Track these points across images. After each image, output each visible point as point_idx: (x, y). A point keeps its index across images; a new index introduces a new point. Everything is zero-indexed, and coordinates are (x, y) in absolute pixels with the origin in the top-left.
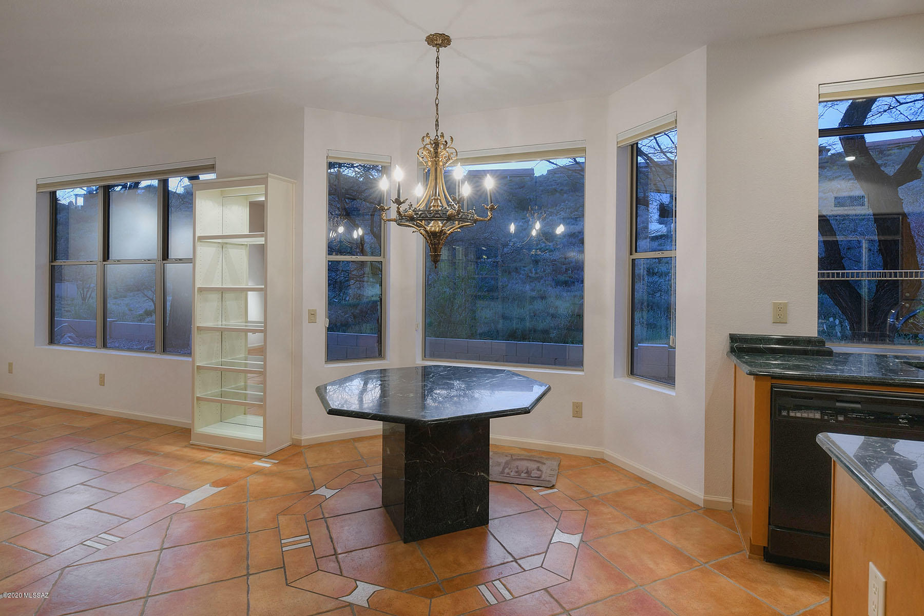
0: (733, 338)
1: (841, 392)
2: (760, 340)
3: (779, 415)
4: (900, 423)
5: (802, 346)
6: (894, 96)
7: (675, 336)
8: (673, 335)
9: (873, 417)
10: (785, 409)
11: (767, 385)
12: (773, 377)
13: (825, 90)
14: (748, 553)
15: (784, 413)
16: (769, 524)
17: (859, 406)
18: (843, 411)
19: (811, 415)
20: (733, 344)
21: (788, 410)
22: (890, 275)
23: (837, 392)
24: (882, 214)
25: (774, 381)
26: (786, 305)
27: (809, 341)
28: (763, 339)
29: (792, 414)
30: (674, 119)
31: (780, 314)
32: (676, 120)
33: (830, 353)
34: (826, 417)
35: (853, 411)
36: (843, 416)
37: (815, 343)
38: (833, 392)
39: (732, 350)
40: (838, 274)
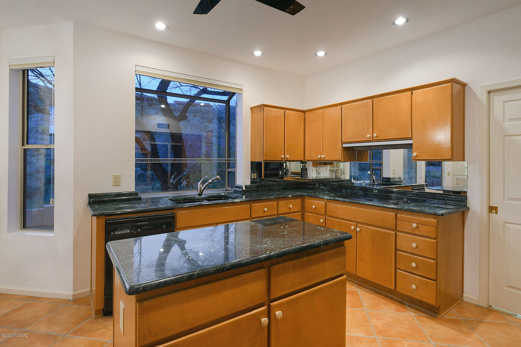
0: (90, 196)
1: (140, 217)
2: (106, 196)
3: (109, 235)
4: (163, 227)
5: (128, 197)
6: (179, 82)
7: (54, 199)
8: (52, 198)
9: (152, 227)
10: (112, 231)
11: (103, 220)
12: (107, 215)
13: (138, 68)
14: (94, 316)
15: (112, 234)
16: (105, 295)
17: (147, 223)
18: (140, 227)
19: (125, 232)
20: (90, 200)
21: (114, 231)
22: (178, 161)
23: (138, 218)
24: (174, 133)
25: (107, 217)
26: (120, 176)
27: (130, 194)
28: (108, 195)
29: (116, 233)
30: (53, 61)
31: (117, 181)
32: (54, 62)
33: (140, 199)
34: (132, 231)
35: (144, 225)
36: (140, 229)
37: (134, 195)
38: (136, 218)
39: (90, 203)
40: (145, 160)
